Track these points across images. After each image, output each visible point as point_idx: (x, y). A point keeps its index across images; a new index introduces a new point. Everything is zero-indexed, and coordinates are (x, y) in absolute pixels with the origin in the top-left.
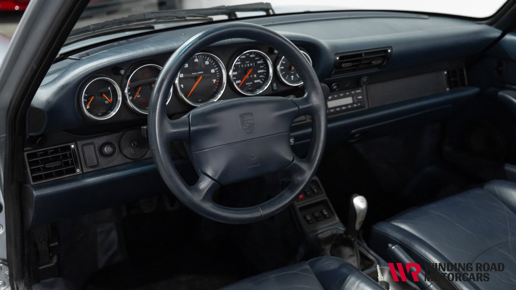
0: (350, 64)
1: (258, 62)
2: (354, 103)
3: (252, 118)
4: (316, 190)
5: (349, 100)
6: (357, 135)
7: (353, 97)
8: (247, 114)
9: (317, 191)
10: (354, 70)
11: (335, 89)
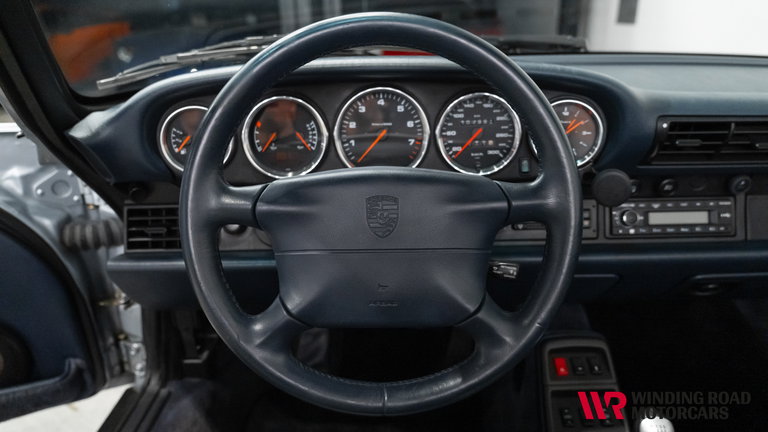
0: (697, 142)
1: (498, 118)
2: (710, 224)
3: (395, 207)
4: (596, 368)
5: (701, 217)
6: (711, 286)
7: (709, 211)
8: (383, 198)
9: (600, 369)
10: (709, 157)
11: (668, 191)
